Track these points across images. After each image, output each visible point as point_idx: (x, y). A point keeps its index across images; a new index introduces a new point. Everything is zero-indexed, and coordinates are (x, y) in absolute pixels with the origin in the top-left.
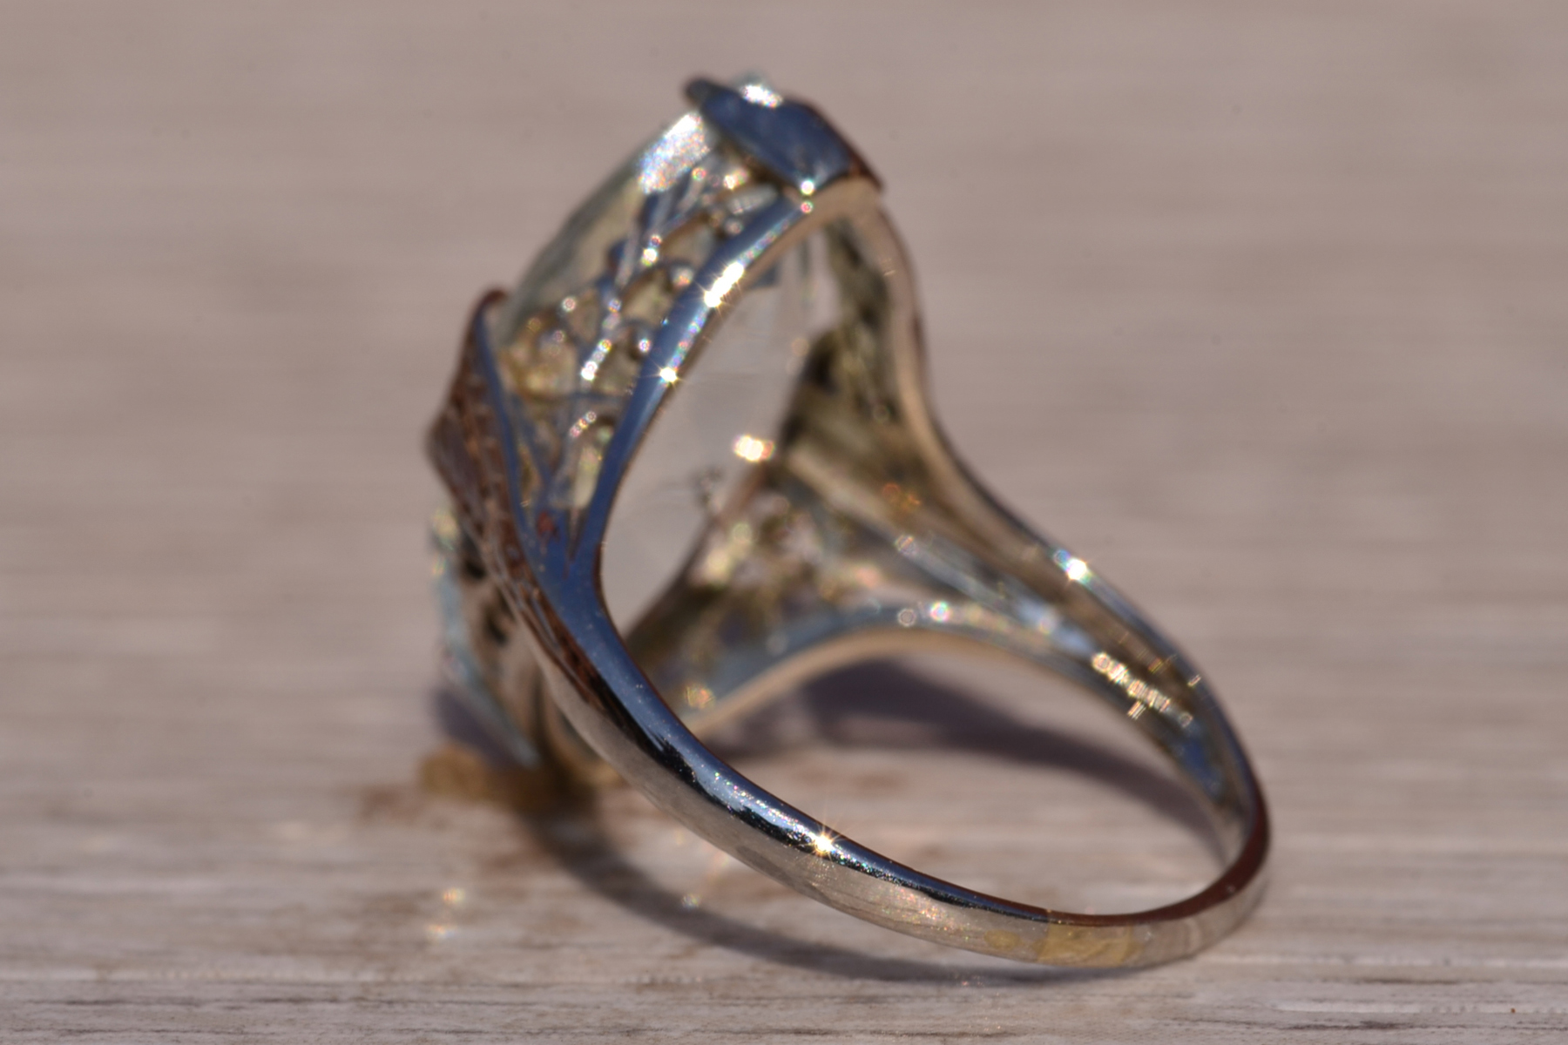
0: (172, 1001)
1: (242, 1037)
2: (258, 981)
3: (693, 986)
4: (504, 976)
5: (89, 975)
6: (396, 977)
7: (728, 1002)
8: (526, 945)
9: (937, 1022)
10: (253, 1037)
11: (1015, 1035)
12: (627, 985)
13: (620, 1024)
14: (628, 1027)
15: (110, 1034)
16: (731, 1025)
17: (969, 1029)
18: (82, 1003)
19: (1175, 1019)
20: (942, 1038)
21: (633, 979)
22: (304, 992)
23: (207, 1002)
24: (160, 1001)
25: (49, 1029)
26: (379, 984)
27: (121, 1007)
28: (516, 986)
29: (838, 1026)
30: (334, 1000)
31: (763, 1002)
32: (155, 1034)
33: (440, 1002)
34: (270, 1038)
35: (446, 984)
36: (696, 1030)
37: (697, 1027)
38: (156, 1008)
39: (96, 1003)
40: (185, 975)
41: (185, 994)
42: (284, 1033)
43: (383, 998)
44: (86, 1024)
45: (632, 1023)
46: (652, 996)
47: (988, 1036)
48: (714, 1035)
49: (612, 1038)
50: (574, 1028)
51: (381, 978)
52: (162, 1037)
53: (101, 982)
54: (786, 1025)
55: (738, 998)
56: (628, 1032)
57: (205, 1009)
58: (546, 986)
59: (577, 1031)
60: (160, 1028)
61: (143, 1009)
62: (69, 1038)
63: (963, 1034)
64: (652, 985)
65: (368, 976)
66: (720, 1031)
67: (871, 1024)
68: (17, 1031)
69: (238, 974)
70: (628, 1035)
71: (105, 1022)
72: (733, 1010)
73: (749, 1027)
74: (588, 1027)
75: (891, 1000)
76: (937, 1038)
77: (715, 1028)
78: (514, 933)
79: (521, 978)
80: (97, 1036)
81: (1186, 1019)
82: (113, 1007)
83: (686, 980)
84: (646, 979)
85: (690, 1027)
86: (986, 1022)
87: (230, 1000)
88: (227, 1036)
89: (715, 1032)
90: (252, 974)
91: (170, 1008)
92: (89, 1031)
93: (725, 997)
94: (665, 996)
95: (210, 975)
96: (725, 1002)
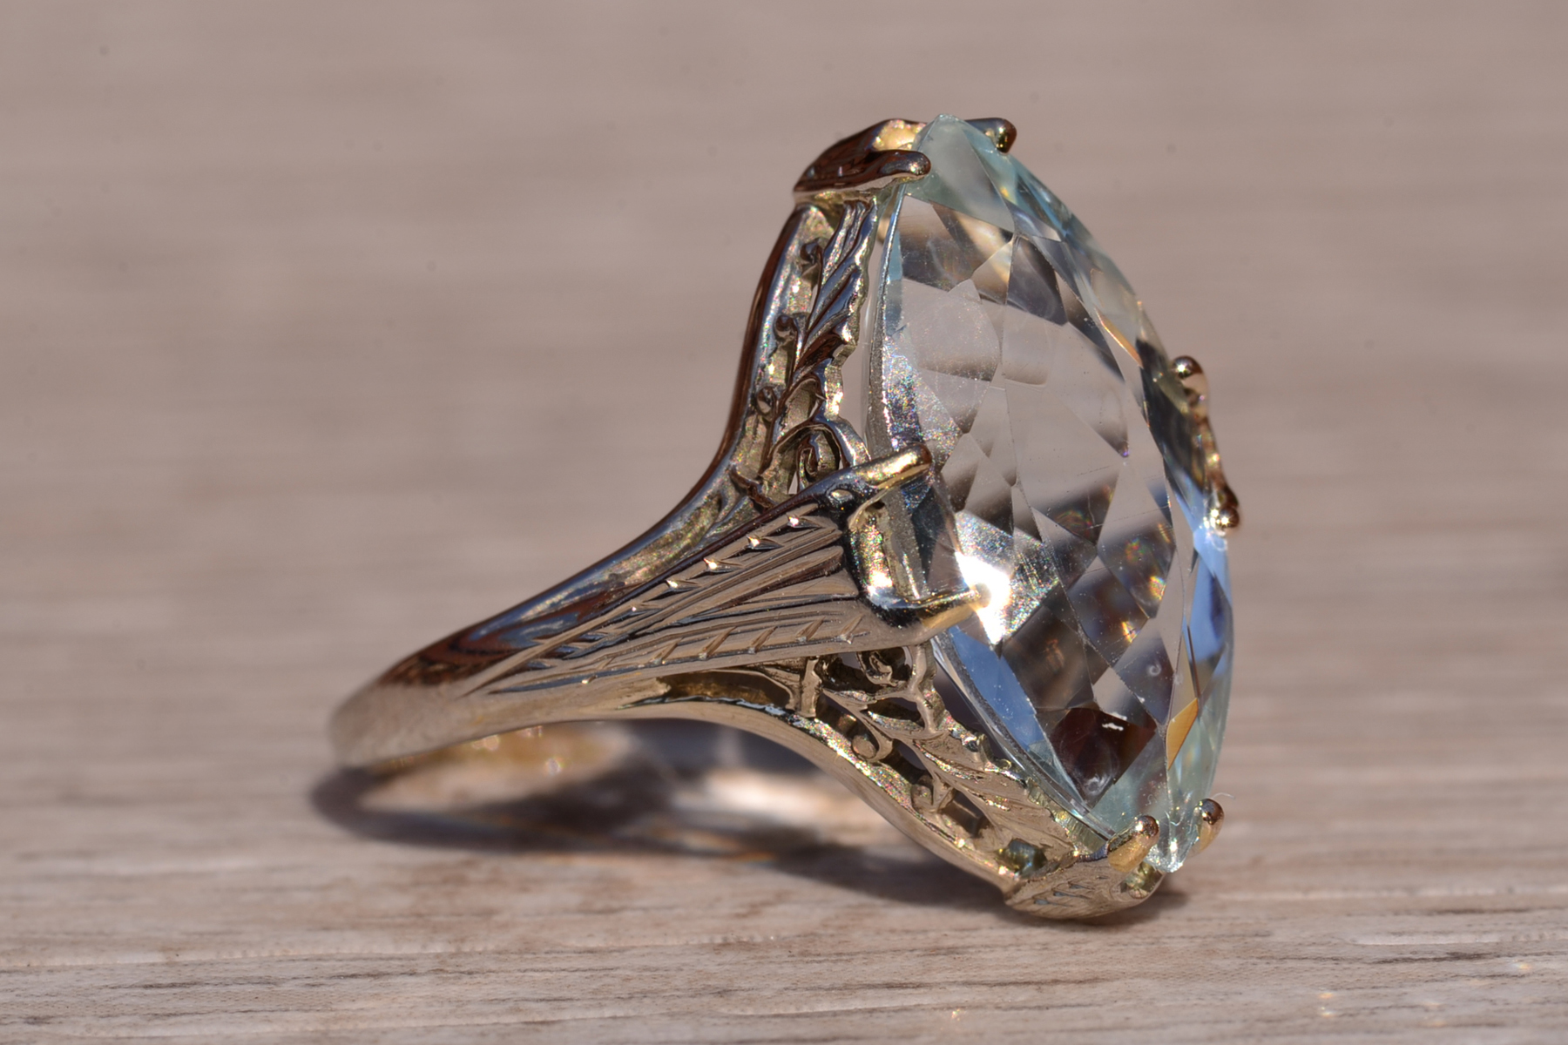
0: (248, 981)
1: (333, 1014)
2: (329, 958)
3: (768, 945)
4: (574, 943)
5: (158, 958)
6: (466, 948)
7: (810, 959)
8: (585, 910)
9: (1026, 971)
10: (344, 1013)
11: (1108, 980)
12: (702, 946)
13: (709, 986)
14: (717, 988)
15: (198, 1017)
16: (820, 982)
17: (1060, 977)
18: (159, 986)
19: (1261, 958)
20: (1036, 987)
21: (706, 940)
22: (382, 967)
23: (284, 980)
24: (236, 982)
25: (135, 1014)
26: (453, 955)
27: (200, 989)
28: (591, 951)
29: (926, 979)
30: (413, 974)
31: (844, 958)
32: (244, 1014)
33: (519, 970)
34: (360, 1014)
35: (520, 952)
36: (786, 989)
37: (788, 986)
38: (234, 988)
39: (173, 985)
40: (252, 954)
41: (261, 973)
42: (374, 1009)
43: (462, 969)
44: (170, 1007)
45: (723, 984)
46: (729, 956)
47: (1081, 982)
48: (808, 993)
49: (705, 999)
50: (663, 991)
51: (452, 949)
52: (252, 1017)
53: (170, 964)
54: (877, 980)
55: (819, 955)
56: (719, 993)
57: (286, 987)
58: (621, 950)
59: (667, 994)
60: (246, 1008)
61: (223, 990)
62: (157, 1022)
63: (1056, 982)
64: (726, 945)
65: (438, 948)
66: (812, 989)
67: (959, 976)
68: (102, 1017)
69: (306, 952)
70: (721, 996)
71: (188, 1005)
72: (817, 967)
73: (840, 983)
74: (678, 990)
75: (971, 950)
76: (1030, 986)
77: (806, 986)
78: (574, 899)
79: (592, 944)
80: (184, 1019)
81: (1273, 958)
82: (193, 989)
83: (758, 939)
84: (718, 940)
85: (780, 986)
86: (1074, 969)
87: (307, 978)
88: (317, 1014)
89: (807, 989)
90: (320, 951)
91: (249, 988)
92: (175, 1015)
93: (803, 954)
94: (743, 956)
95: (278, 953)
96: (806, 959)
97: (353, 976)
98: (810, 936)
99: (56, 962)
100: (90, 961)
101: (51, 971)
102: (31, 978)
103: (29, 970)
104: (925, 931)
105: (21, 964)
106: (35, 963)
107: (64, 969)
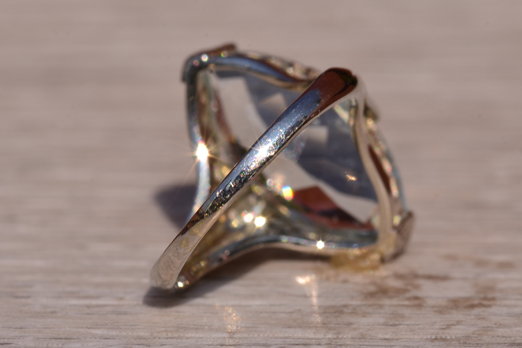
0: (259, 345)
2: (289, 338)
3: (451, 340)
4: (380, 336)
6: (340, 336)
7: (466, 345)
8: (386, 324)
12: (427, 339)
18: (226, 345)
21: (429, 337)
22: (308, 342)
23: (272, 345)
24: (254, 345)
26: (335, 339)
28: (386, 339)
30: (319, 345)
31: (479, 345)
33: (358, 345)
35: (360, 339)
39: (231, 345)
40: (261, 335)
41: (264, 342)
43: (337, 344)
46: (437, 343)
51: (335, 336)
53: (231, 338)
55: (470, 344)
58: (397, 339)
64: (436, 339)
65: (330, 336)
69: (281, 335)
78: (382, 321)
79: (387, 337)
83: (448, 337)
84: (434, 337)
87: (281, 344)
90: (286, 335)
93: (465, 343)
94: (442, 343)
95: (271, 335)
96: (465, 345)
97: (297, 345)
98: (468, 337)
99: (189, 335)
100: (201, 336)
101: (187, 338)
102: (179, 340)
103: (179, 338)
104: (510, 337)
105: (176, 335)
106: (181, 335)
107: (192, 338)
